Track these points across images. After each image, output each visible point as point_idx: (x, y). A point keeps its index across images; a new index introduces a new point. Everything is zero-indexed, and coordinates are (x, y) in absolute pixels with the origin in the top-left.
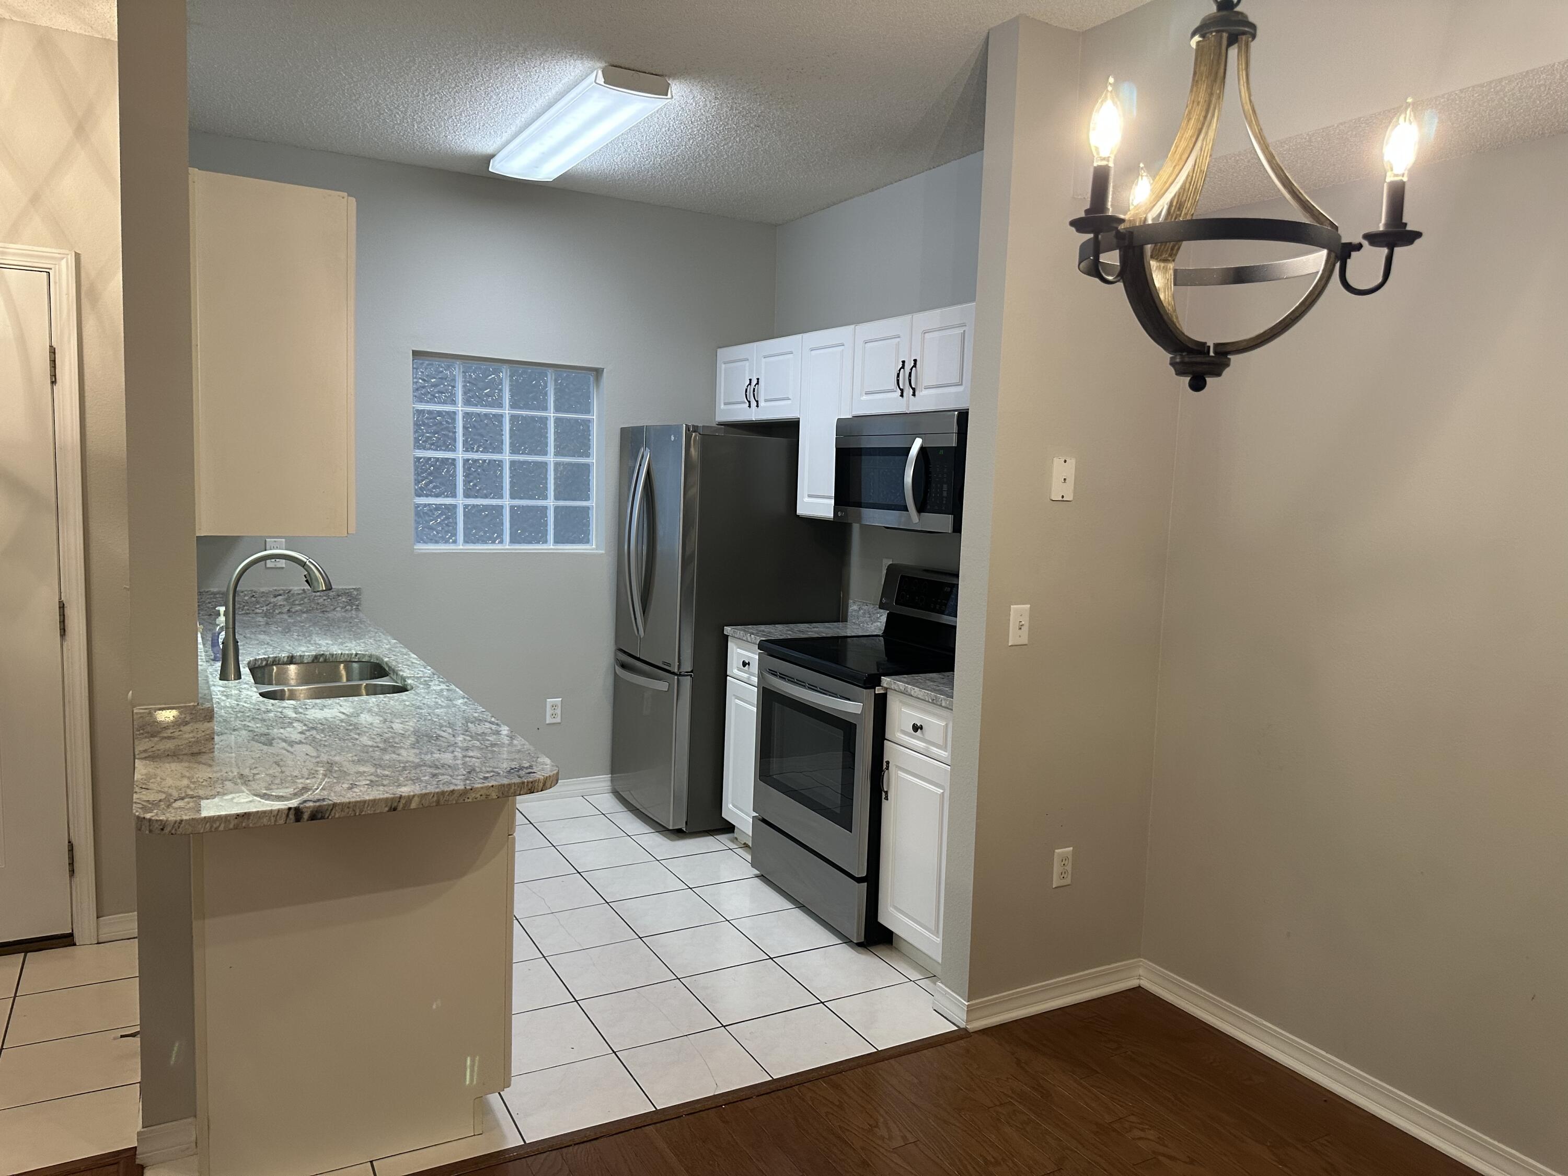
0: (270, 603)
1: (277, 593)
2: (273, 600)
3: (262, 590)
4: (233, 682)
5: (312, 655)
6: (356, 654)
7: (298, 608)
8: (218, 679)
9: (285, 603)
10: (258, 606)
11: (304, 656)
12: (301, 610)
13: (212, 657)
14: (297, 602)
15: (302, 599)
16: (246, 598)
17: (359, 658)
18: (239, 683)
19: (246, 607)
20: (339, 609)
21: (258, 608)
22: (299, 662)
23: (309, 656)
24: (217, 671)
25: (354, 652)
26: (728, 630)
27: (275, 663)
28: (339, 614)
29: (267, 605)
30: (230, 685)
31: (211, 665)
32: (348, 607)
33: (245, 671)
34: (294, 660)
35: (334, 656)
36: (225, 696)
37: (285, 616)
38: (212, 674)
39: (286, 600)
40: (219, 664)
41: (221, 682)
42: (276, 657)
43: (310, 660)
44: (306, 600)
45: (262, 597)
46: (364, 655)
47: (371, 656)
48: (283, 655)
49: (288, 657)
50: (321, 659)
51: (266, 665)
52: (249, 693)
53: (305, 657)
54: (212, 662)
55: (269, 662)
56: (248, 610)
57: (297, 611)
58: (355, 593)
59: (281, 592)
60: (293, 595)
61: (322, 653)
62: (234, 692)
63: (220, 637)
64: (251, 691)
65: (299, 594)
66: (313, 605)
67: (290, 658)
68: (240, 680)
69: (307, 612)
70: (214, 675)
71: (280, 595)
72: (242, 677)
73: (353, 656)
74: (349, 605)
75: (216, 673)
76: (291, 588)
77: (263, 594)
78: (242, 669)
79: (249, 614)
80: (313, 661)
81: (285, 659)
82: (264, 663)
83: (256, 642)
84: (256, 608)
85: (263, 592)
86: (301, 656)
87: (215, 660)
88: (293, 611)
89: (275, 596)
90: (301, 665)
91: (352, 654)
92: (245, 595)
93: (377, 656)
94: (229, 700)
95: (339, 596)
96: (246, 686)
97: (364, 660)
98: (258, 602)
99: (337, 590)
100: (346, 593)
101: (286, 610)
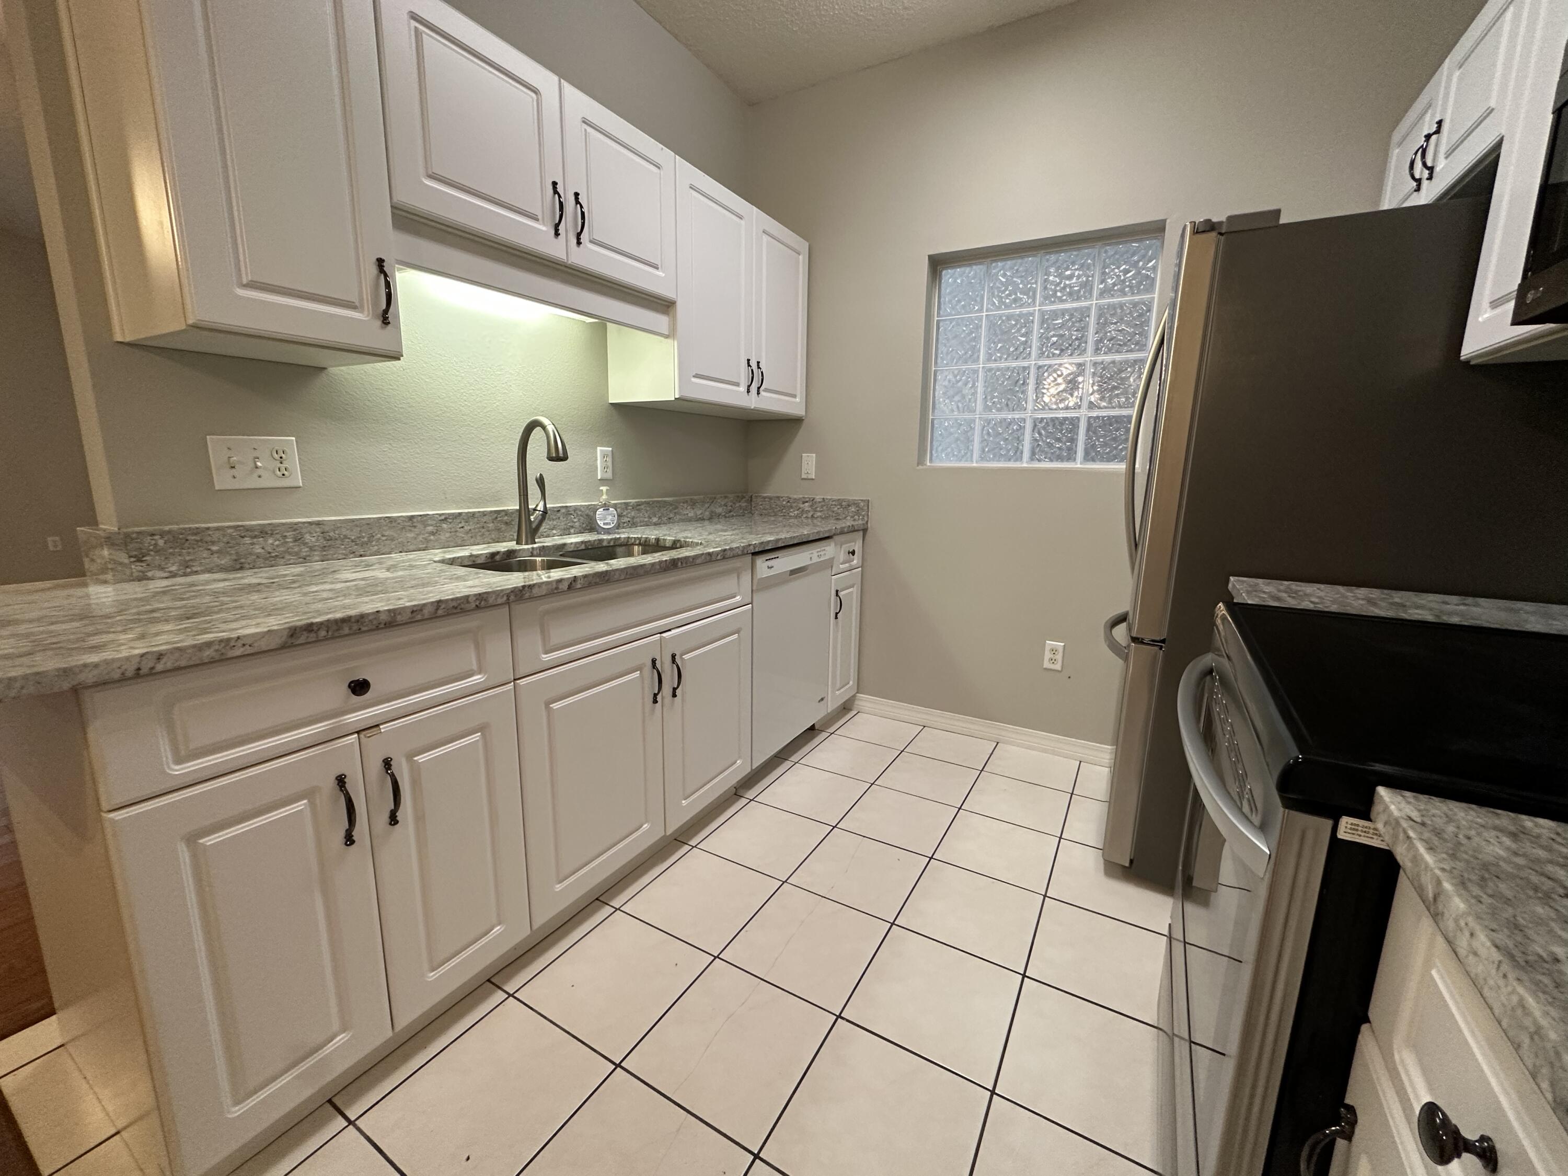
2: (802, 506)
3: (795, 497)
7: (819, 514)
9: (810, 509)
10: (791, 510)
12: (821, 517)
14: (818, 509)
15: (822, 507)
20: (849, 518)
26: (1234, 583)
28: (849, 522)
29: (798, 510)
32: (856, 517)
37: (810, 521)
39: (811, 506)
44: (825, 508)
45: (795, 503)
57: (818, 517)
58: (862, 502)
59: (808, 499)
60: (816, 502)
65: (820, 502)
66: (830, 513)
69: (826, 519)
71: (807, 502)
74: (856, 515)
76: (815, 496)
77: (796, 501)
88: (816, 516)
89: (804, 503)
95: (849, 506)
98: (792, 507)
99: (849, 501)
100: (854, 504)
101: (810, 515)
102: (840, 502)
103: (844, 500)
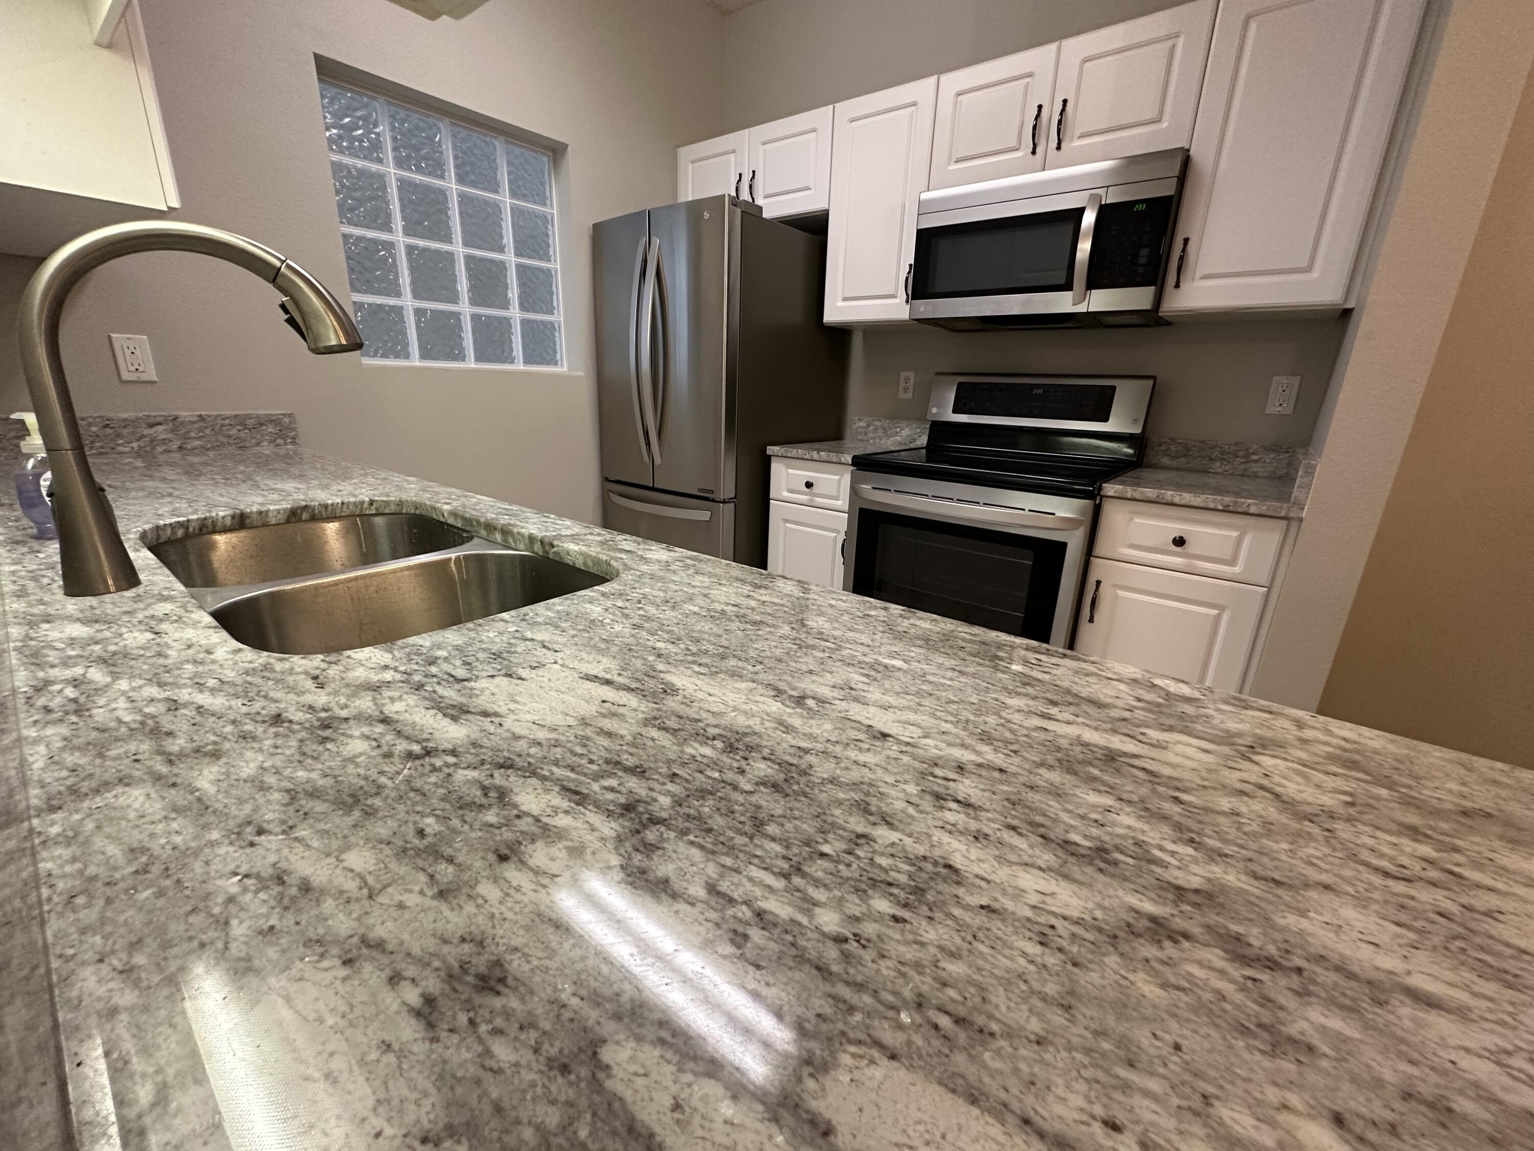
0: (143, 436)
1: (152, 421)
2: (147, 432)
3: (125, 415)
4: (115, 596)
5: (285, 510)
6: (371, 502)
7: (197, 443)
8: (60, 594)
9: (170, 436)
10: (121, 442)
11: (268, 511)
12: (202, 447)
13: (34, 531)
14: (193, 434)
15: (200, 430)
16: (94, 429)
17: (377, 509)
18: (138, 598)
19: (97, 444)
20: (265, 443)
21: (122, 445)
22: (260, 523)
23: (278, 511)
24: (52, 567)
25: (367, 499)
26: (771, 450)
27: (205, 530)
28: (266, 449)
29: (138, 440)
30: (110, 609)
31: (32, 551)
32: (279, 441)
33: (142, 558)
34: (248, 521)
35: (330, 508)
36: (103, 661)
37: (177, 456)
38: (35, 579)
39: (172, 431)
40: (53, 549)
41: (72, 605)
42: (205, 519)
43: (282, 517)
44: (208, 431)
45: (125, 427)
46: (387, 503)
47: (400, 503)
48: (222, 514)
49: (233, 517)
50: (305, 516)
51: (187, 536)
52: (189, 634)
53: (270, 514)
54: (35, 545)
55: (191, 530)
56: (102, 447)
57: (196, 448)
58: (287, 420)
59: (161, 419)
60: (182, 423)
61: (304, 503)
62: (136, 638)
63: (42, 483)
64: (195, 624)
65: (193, 422)
66: (221, 439)
67: (237, 520)
68: (140, 590)
69: (213, 448)
70: (45, 581)
71: (160, 424)
72: (142, 577)
73: (366, 505)
74: (280, 437)
75: (50, 573)
76: (175, 413)
77: (126, 423)
78: (132, 555)
79: (107, 453)
80: (288, 521)
81: (228, 522)
82: (180, 533)
83: (140, 494)
84: (119, 445)
85: (125, 420)
86: (261, 513)
87: (42, 536)
88: (189, 447)
89: (151, 426)
90: (265, 531)
91: (363, 503)
92: (90, 425)
93: (412, 502)
94: (123, 684)
95: (261, 425)
96: (167, 607)
97: (387, 511)
98: (119, 436)
99: (258, 417)
100: (271, 421)
101: (175, 445)
102: (240, 421)
103: (248, 417)
